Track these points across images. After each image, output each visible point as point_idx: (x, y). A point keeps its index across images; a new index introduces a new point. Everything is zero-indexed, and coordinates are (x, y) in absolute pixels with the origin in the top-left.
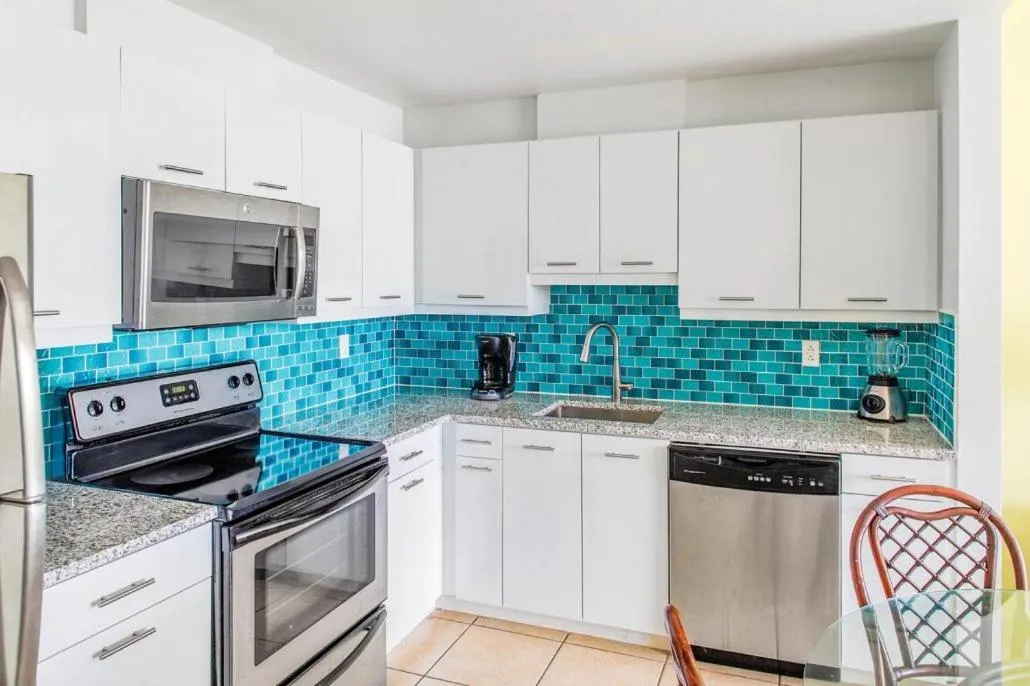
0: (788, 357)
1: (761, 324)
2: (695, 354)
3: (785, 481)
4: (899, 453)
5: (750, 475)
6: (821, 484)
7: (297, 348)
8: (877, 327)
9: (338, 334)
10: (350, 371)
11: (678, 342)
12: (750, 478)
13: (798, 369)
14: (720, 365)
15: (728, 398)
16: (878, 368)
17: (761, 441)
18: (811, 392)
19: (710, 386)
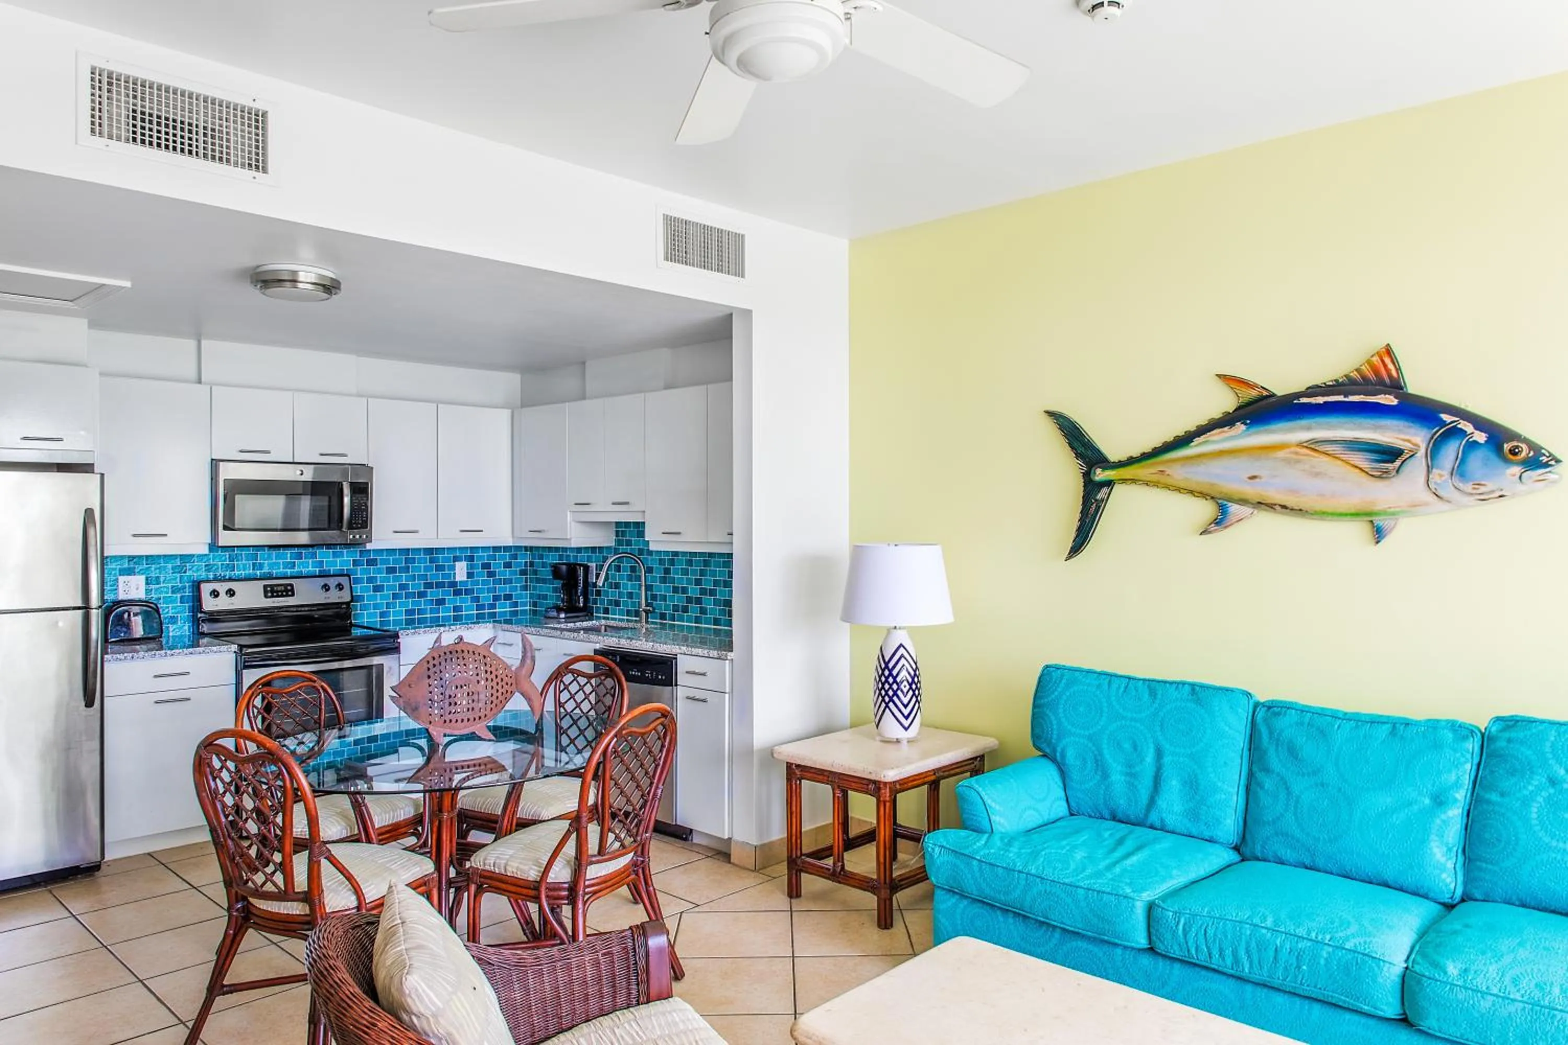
3: (647, 675)
4: (701, 654)
5: (631, 670)
6: (663, 678)
7: (407, 569)
9: (454, 562)
10: (468, 592)
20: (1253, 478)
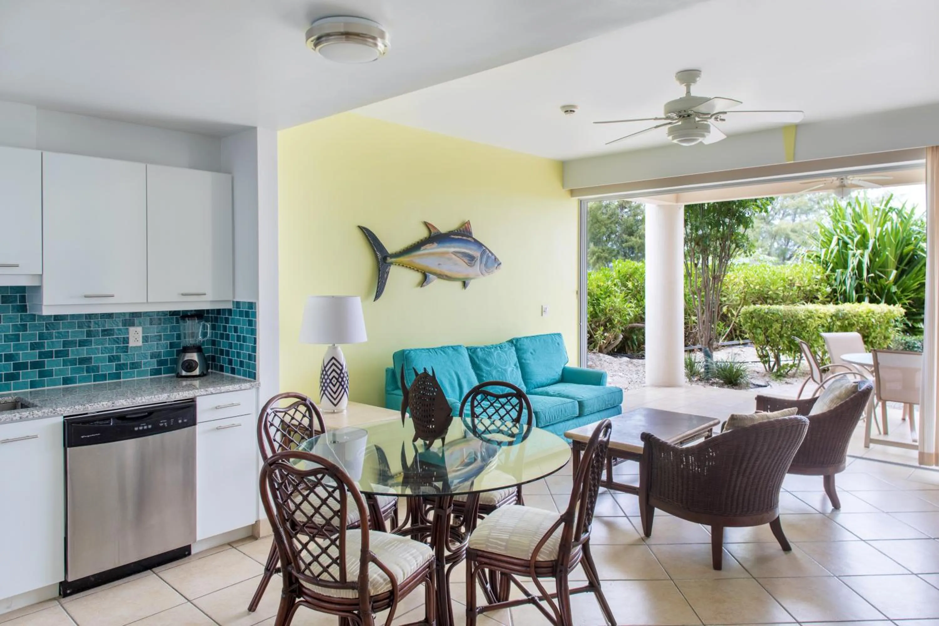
0: (116, 341)
1: (96, 315)
2: (34, 346)
3: (161, 425)
4: (231, 389)
5: (136, 427)
6: (185, 421)
8: (189, 314)
11: (17, 338)
12: (136, 429)
13: (126, 349)
14: (59, 354)
15: (66, 381)
16: (189, 341)
17: (144, 400)
18: (135, 366)
19: (50, 373)
20: (439, 264)
